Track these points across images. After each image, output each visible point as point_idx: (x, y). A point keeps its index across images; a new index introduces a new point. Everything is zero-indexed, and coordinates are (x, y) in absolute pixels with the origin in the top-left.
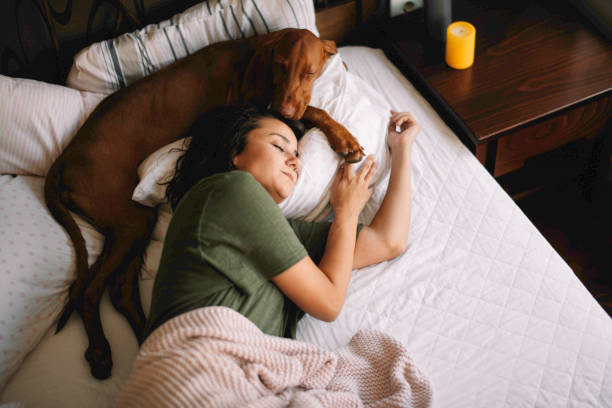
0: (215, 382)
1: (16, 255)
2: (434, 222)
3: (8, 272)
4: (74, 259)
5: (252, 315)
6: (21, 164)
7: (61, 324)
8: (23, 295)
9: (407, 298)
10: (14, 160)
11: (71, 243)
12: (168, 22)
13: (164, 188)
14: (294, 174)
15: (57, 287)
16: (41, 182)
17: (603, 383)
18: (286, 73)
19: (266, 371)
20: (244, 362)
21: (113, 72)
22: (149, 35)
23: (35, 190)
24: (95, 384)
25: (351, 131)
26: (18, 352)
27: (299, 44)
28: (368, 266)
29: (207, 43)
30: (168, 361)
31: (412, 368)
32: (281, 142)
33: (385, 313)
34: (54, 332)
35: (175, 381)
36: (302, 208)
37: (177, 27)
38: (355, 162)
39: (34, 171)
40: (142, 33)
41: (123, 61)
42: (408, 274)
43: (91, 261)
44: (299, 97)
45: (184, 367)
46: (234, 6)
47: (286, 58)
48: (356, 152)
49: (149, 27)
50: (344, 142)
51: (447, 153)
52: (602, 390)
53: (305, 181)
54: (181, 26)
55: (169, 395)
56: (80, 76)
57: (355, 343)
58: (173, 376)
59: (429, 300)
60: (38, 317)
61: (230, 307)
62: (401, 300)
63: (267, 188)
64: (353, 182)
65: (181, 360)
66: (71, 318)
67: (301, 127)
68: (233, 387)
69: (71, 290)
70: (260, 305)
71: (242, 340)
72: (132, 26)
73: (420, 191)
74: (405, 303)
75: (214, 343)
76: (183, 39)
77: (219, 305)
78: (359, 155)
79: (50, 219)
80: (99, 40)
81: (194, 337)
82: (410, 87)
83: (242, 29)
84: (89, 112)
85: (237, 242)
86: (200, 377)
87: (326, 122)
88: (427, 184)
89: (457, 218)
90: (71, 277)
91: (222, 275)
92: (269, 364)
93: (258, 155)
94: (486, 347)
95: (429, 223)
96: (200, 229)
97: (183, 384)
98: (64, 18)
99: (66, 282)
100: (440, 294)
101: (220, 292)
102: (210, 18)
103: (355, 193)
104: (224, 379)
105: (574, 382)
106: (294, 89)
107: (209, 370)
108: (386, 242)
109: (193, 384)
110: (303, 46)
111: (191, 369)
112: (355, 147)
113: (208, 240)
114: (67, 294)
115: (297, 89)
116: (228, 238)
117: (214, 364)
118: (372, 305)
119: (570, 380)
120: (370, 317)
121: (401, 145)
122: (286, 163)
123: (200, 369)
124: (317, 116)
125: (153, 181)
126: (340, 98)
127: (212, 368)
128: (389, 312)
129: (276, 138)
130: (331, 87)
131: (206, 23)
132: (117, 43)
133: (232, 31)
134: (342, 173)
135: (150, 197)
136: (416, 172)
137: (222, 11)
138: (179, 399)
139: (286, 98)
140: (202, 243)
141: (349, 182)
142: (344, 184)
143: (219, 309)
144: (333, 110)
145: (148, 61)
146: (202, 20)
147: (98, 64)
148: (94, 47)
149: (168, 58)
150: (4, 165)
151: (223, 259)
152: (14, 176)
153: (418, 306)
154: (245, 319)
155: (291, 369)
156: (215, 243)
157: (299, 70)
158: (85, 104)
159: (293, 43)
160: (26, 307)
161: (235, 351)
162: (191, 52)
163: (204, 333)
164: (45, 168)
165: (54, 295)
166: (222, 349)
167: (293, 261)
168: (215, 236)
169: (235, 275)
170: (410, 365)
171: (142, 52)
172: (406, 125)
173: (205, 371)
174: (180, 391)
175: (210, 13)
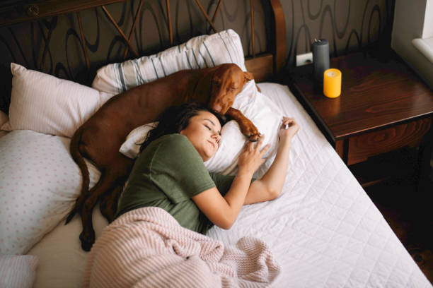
0: (145, 243)
1: (47, 175)
2: (300, 182)
3: (41, 184)
4: (82, 182)
5: (177, 216)
6: (59, 129)
7: (68, 219)
8: (48, 198)
9: (277, 222)
10: (55, 126)
11: (81, 173)
12: (155, 56)
13: (139, 147)
14: (216, 144)
15: (70, 197)
16: (69, 141)
17: (390, 278)
18: (218, 87)
19: (177, 244)
20: (166, 238)
21: (120, 82)
22: (143, 62)
23: (64, 144)
24: (83, 253)
25: (254, 124)
26: (40, 230)
27: (228, 70)
28: (256, 203)
29: (177, 70)
30: (120, 229)
31: (271, 259)
32: (210, 124)
33: (262, 229)
34: (64, 223)
35: (121, 240)
36: (220, 166)
37: (160, 59)
38: (254, 141)
39: (66, 134)
40: (139, 60)
41: (125, 76)
42: (280, 209)
43: (91, 186)
44: (225, 101)
45: (128, 233)
46: (194, 49)
47: (219, 77)
48: (255, 135)
49: (143, 58)
50: (248, 129)
51: (317, 146)
52: (388, 282)
53: (223, 150)
54: (162, 58)
55: (117, 247)
56: (100, 82)
57: (240, 244)
58: (122, 237)
59: (290, 224)
60: (55, 212)
61: (163, 208)
62: (273, 223)
63: (198, 149)
64: (252, 153)
65: (127, 229)
66: (75, 217)
67: (224, 118)
68: (156, 248)
69: (77, 200)
70: (182, 211)
71: (166, 226)
72: (133, 57)
73: (295, 164)
74: (274, 225)
75: (149, 224)
76: (162, 65)
77: (157, 206)
78: (257, 137)
79: (71, 160)
80: (112, 62)
81: (138, 220)
82: (300, 107)
83: (199, 63)
84: (102, 103)
85: (173, 173)
86: (136, 239)
87: (240, 116)
88: (300, 161)
89: (315, 181)
90: (78, 193)
91: (161, 190)
92: (180, 241)
93: (195, 130)
94: (320, 253)
95: (298, 182)
96: (151, 164)
97: (126, 241)
98: (94, 48)
99: (75, 195)
100: (297, 221)
101: (158, 200)
102: (180, 54)
103: (253, 160)
104: (150, 242)
105: (371, 277)
106: (222, 95)
107: (143, 236)
108: (268, 189)
109: (132, 242)
110: (230, 72)
111: (132, 235)
112: (255, 132)
113: (155, 170)
114: (75, 202)
115: (224, 96)
116: (168, 170)
117: (146, 233)
118: (254, 224)
119: (368, 274)
120: (252, 231)
121: (286, 135)
122: (211, 136)
123: (137, 235)
124: (235, 113)
125: (133, 142)
126: (251, 105)
127: (144, 235)
128: (264, 229)
129: (206, 121)
130: (247, 99)
131: (177, 58)
132: (123, 65)
133: (193, 64)
134: (246, 148)
135: (130, 152)
136: (295, 154)
137: (187, 51)
138: (122, 249)
139: (216, 100)
140: (152, 172)
141: (250, 153)
142: (247, 154)
143: (156, 208)
144: (245, 111)
145: (141, 78)
146: (174, 56)
147: (111, 76)
148: (109, 66)
149: (153, 77)
150: (49, 128)
151: (163, 182)
152: (54, 135)
153: (283, 227)
154: (171, 217)
155: (193, 247)
156: (160, 173)
157: (227, 85)
158: (100, 98)
159: (225, 70)
160: (49, 205)
161: (160, 230)
162: (167, 74)
163: (144, 219)
164: (72, 132)
165: (67, 201)
166: (153, 228)
167: (205, 188)
168: (160, 168)
169: (169, 192)
170: (269, 256)
171: (137, 72)
172: (291, 124)
173: (141, 236)
174: (124, 245)
175: (180, 52)
